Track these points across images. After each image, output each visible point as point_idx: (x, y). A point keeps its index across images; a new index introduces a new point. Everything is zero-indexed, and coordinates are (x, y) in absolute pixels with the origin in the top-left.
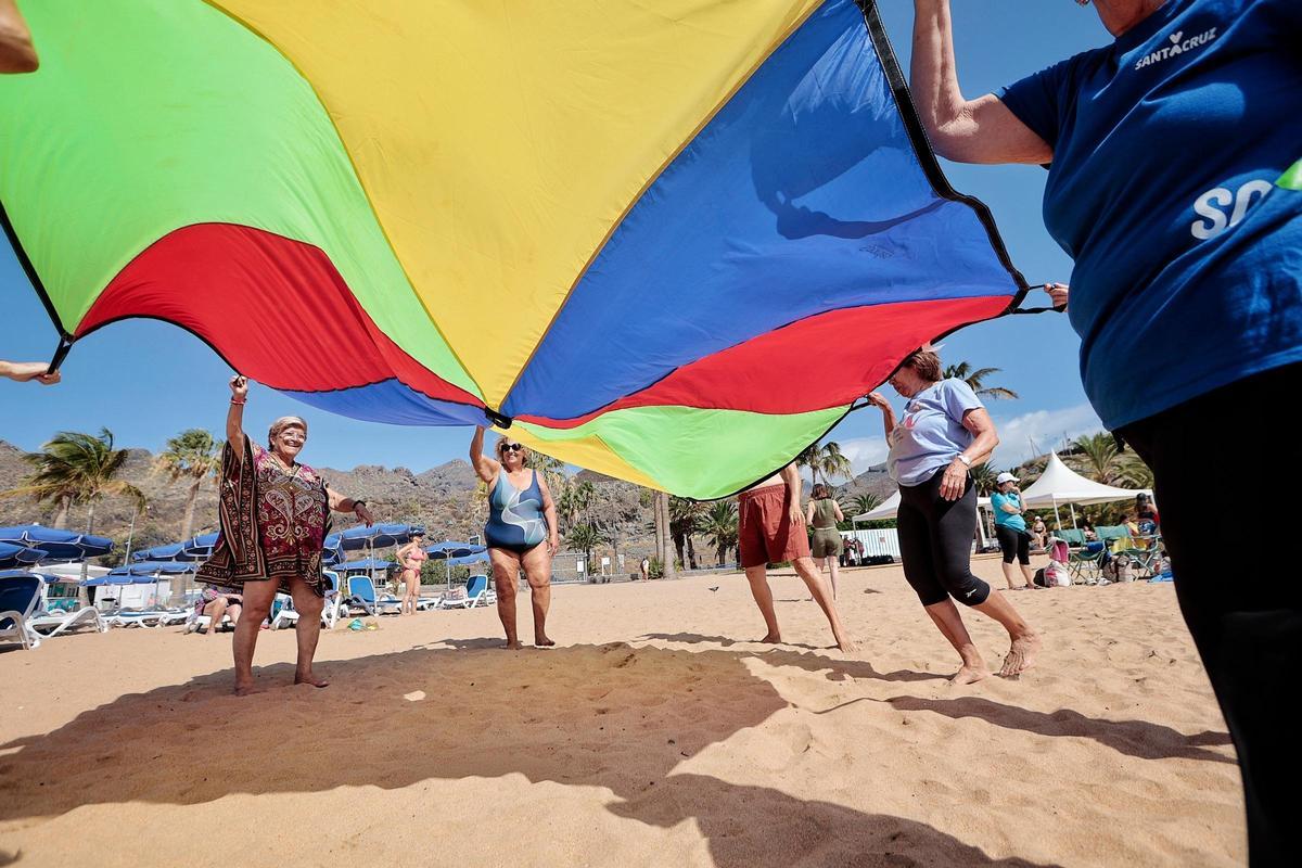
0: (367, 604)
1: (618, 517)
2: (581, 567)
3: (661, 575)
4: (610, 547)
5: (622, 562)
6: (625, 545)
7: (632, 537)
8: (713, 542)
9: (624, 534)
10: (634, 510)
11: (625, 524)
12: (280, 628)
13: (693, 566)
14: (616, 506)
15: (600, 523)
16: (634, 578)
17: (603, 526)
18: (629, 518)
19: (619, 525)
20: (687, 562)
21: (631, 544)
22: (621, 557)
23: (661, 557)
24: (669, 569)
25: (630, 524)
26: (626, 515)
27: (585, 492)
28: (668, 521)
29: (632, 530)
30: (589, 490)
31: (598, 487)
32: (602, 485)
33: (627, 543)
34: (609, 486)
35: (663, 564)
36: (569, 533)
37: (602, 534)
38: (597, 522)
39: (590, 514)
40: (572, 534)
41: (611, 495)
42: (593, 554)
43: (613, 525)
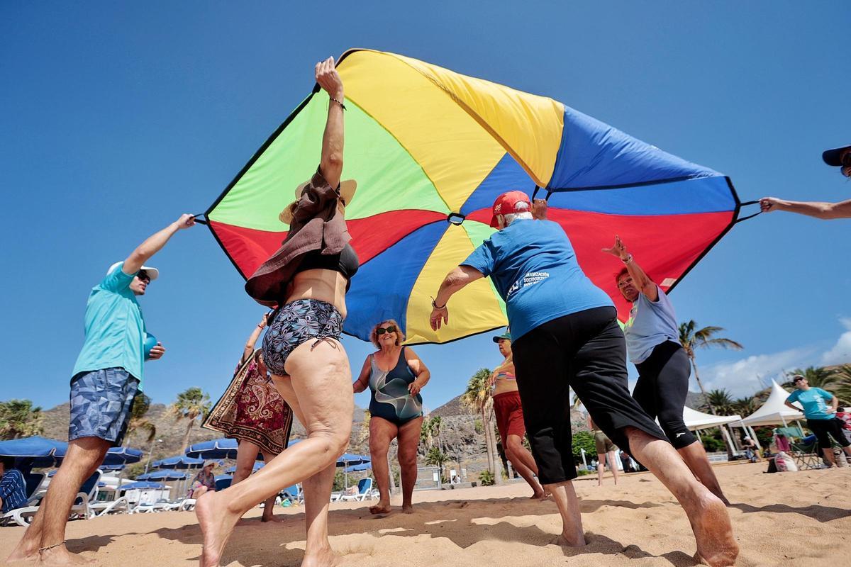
1: (460, 441)
2: (436, 477)
3: (493, 483)
4: (455, 464)
5: (465, 474)
6: (466, 461)
7: (471, 456)
9: (465, 454)
10: (471, 436)
11: (465, 446)
14: (458, 433)
15: (448, 446)
16: (474, 485)
17: (451, 448)
18: (468, 442)
19: (461, 447)
21: (471, 461)
22: (464, 470)
23: (492, 470)
24: (498, 478)
25: (469, 446)
26: (466, 440)
27: (437, 424)
28: (495, 443)
29: (471, 451)
30: (439, 423)
31: (445, 421)
32: (448, 419)
33: (467, 460)
34: (453, 419)
35: (494, 474)
36: (426, 454)
37: (450, 454)
38: (446, 446)
39: (441, 440)
40: (428, 454)
41: (455, 425)
42: (445, 468)
43: (458, 447)
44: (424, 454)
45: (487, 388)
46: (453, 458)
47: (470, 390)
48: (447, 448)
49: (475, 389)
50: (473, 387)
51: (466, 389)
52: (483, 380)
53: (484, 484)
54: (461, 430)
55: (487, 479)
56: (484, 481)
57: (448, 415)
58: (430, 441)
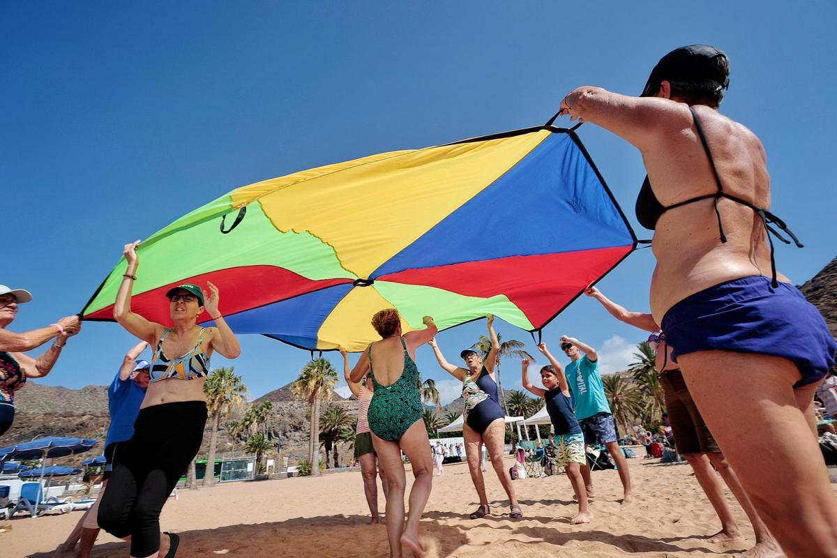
1: (288, 428)
3: (309, 473)
4: (278, 451)
6: (290, 449)
7: (297, 443)
8: (351, 447)
9: (291, 441)
10: (301, 423)
11: (293, 433)
13: (336, 465)
14: (287, 419)
15: (275, 432)
17: (277, 435)
18: (296, 429)
20: (332, 462)
21: (296, 448)
22: (286, 459)
23: (311, 460)
24: (315, 469)
25: (297, 433)
26: (295, 427)
27: (265, 409)
28: (318, 434)
29: (298, 438)
30: (268, 408)
31: (276, 406)
32: (279, 404)
33: (293, 448)
34: (284, 405)
35: (312, 464)
36: (248, 441)
37: (275, 441)
38: (272, 433)
39: (268, 426)
40: (249, 441)
41: (286, 411)
42: (264, 456)
43: (284, 434)
44: (246, 441)
45: (319, 378)
46: (276, 445)
47: (302, 378)
48: (273, 435)
49: (306, 378)
50: (304, 376)
51: (298, 377)
52: (316, 370)
53: (301, 474)
54: (291, 416)
55: (305, 469)
56: (301, 472)
57: (281, 400)
58: (254, 427)
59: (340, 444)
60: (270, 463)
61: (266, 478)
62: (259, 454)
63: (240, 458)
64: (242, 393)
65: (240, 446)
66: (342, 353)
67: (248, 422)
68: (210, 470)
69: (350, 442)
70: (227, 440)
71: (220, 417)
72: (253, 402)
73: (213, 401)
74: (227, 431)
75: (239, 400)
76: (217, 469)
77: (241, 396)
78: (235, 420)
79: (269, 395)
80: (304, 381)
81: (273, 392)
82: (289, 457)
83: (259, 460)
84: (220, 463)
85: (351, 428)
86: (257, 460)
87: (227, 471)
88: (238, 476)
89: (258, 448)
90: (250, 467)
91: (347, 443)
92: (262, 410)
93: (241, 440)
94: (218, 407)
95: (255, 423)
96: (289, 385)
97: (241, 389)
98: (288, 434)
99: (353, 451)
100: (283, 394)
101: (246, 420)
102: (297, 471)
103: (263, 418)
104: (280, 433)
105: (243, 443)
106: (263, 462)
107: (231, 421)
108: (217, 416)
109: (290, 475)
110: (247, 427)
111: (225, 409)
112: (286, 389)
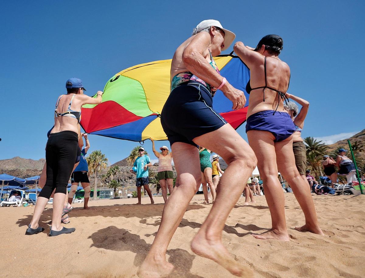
0: (34, 202)
1: (126, 178)
4: (123, 187)
6: (128, 187)
7: (131, 185)
9: (128, 183)
10: (132, 176)
11: (129, 180)
12: (2, 206)
14: (125, 174)
15: (121, 179)
17: (122, 181)
18: (130, 178)
21: (131, 187)
22: (126, 191)
25: (130, 180)
26: (129, 177)
27: (116, 169)
29: (131, 182)
30: (117, 169)
31: (120, 168)
33: (129, 186)
34: (124, 168)
37: (121, 183)
38: (120, 179)
39: (117, 177)
40: (110, 183)
41: (125, 170)
42: (117, 189)
43: (125, 180)
44: (108, 183)
46: (122, 185)
47: (131, 155)
48: (120, 181)
49: (133, 155)
50: (132, 154)
51: (130, 155)
55: (135, 195)
56: (133, 196)
57: (122, 166)
58: (112, 177)
59: (150, 185)
60: (120, 192)
61: (119, 198)
62: (115, 189)
63: (107, 190)
64: (105, 162)
65: (106, 185)
66: (152, 141)
67: (109, 175)
68: (95, 194)
69: (155, 184)
70: (101, 182)
71: (97, 172)
72: (111, 166)
73: (94, 165)
74: (100, 178)
75: (105, 165)
76: (98, 193)
77: (106, 163)
78: (103, 174)
79: (117, 163)
80: (133, 156)
81: (118, 162)
82: (128, 190)
83: (115, 191)
84: (99, 191)
85: (155, 178)
86: (114, 191)
87: (102, 195)
88: (107, 197)
89: (114, 185)
90: (112, 193)
91: (153, 185)
92: (114, 169)
93: (107, 182)
94: (96, 167)
95: (112, 175)
96: (125, 159)
97: (106, 160)
98: (127, 180)
99: (156, 188)
100: (124, 163)
101: (108, 174)
102: (132, 196)
103: (115, 173)
104: (123, 180)
105: (107, 184)
106: (117, 192)
107: (101, 174)
108: (96, 172)
109: (129, 197)
110: (109, 177)
111: (99, 169)
112: (124, 160)
